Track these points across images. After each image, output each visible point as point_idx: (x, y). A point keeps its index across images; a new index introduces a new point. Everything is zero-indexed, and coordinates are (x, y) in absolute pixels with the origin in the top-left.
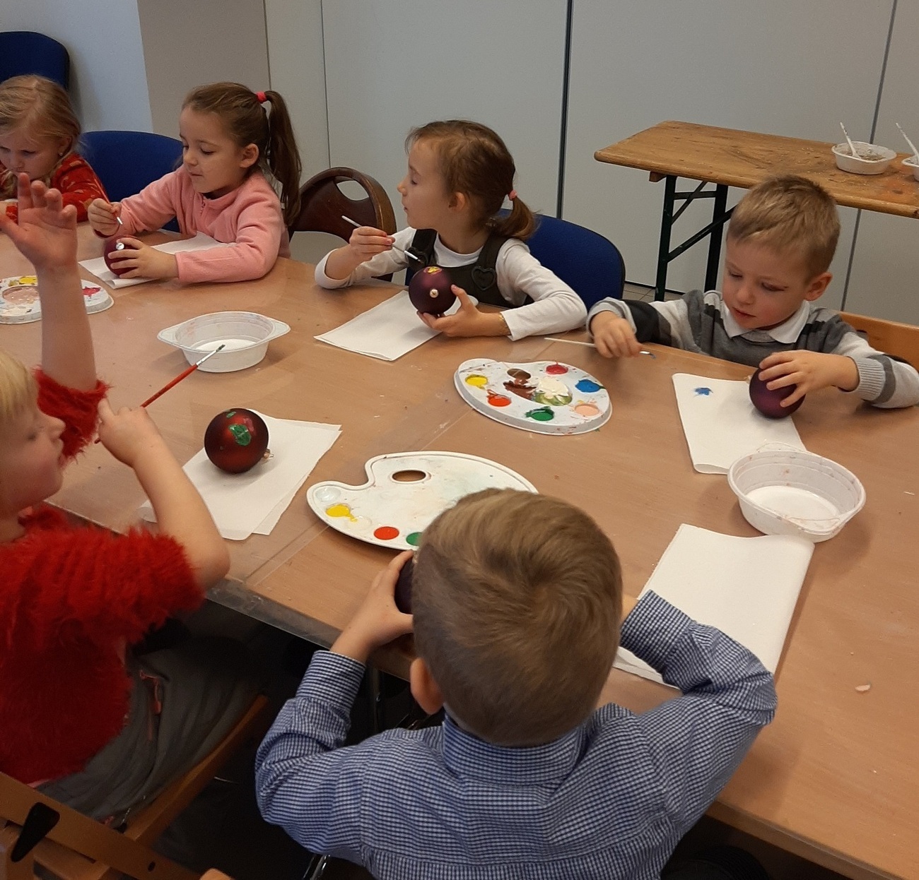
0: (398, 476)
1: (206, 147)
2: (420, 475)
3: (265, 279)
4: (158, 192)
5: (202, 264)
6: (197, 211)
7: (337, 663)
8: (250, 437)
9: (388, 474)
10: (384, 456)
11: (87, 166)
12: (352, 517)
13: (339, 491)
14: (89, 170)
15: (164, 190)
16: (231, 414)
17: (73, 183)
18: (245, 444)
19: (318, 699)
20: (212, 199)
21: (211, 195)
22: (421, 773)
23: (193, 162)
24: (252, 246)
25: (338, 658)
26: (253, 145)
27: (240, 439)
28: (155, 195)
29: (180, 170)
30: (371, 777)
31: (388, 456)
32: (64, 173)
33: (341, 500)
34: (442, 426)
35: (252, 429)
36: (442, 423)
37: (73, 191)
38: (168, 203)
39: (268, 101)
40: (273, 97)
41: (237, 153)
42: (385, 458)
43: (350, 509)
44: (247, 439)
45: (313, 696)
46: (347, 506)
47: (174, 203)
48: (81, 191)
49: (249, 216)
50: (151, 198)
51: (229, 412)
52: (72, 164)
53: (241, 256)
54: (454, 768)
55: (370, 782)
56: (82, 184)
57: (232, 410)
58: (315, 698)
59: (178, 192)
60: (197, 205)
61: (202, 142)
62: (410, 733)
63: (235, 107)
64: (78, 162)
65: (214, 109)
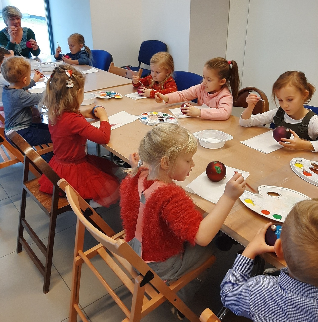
0: (269, 193)
1: (209, 79)
2: (278, 195)
3: (227, 121)
4: (194, 90)
5: (208, 113)
6: (205, 97)
7: (244, 259)
8: (221, 171)
9: (266, 192)
10: (264, 186)
11: (174, 81)
12: (254, 204)
13: (249, 195)
14: (174, 82)
15: (195, 90)
16: (216, 163)
17: (169, 86)
18: (219, 173)
19: (238, 271)
20: (211, 94)
21: (210, 93)
22: (271, 288)
23: (205, 83)
24: (224, 110)
25: (244, 257)
26: (224, 79)
27: (218, 171)
28: (193, 91)
29: (201, 84)
30: (254, 288)
31: (266, 186)
32: (167, 82)
33: (249, 198)
34: (285, 179)
35: (222, 169)
36: (285, 178)
37: (169, 88)
38: (196, 94)
39: (232, 64)
40: (233, 63)
41: (219, 81)
42: (265, 186)
43: (253, 201)
44: (220, 172)
45: (237, 270)
46: (252, 200)
47: (198, 94)
48: (171, 88)
49: (224, 100)
50: (191, 91)
51: (215, 162)
52: (170, 80)
53: (220, 112)
54: (284, 287)
55: (254, 290)
56: (172, 86)
57: (216, 161)
58: (237, 271)
59: (200, 91)
60: (205, 95)
61: (208, 78)
62: (267, 276)
63: (220, 67)
64: (172, 80)
65: (213, 68)
